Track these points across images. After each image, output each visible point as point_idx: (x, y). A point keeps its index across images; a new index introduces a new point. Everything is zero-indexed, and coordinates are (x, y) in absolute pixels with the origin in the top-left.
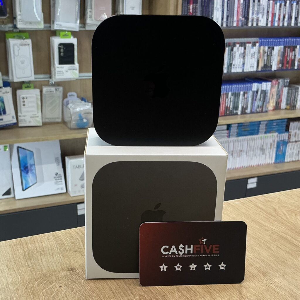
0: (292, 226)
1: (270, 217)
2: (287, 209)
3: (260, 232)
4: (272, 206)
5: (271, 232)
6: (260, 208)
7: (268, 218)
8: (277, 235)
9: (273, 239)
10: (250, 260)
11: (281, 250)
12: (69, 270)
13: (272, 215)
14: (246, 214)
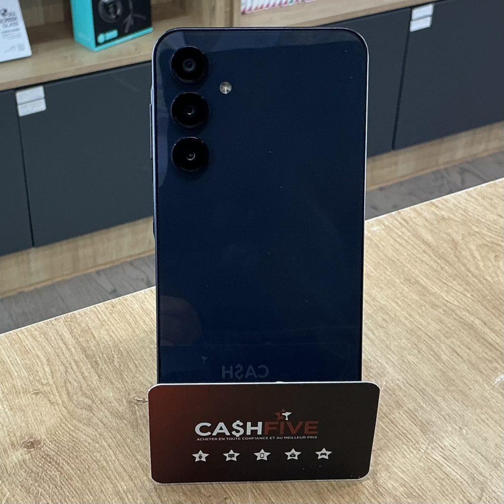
0: (487, 290)
1: (443, 266)
2: (481, 243)
3: (420, 312)
4: (449, 234)
5: (444, 310)
6: (425, 242)
7: (439, 269)
8: (455, 319)
9: (447, 329)
10: (398, 393)
11: (459, 358)
12: (28, 447)
13: (447, 261)
14: (394, 262)
